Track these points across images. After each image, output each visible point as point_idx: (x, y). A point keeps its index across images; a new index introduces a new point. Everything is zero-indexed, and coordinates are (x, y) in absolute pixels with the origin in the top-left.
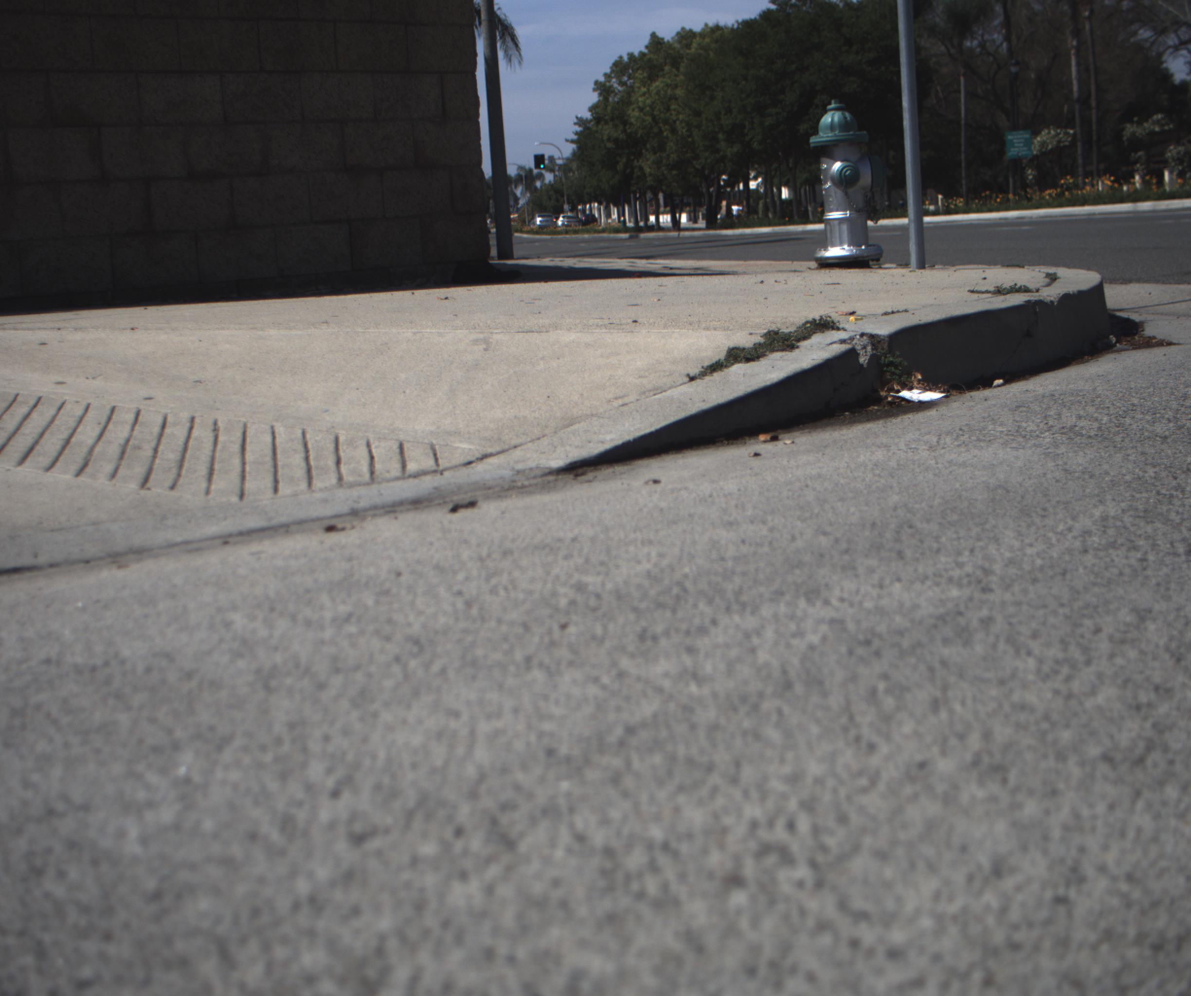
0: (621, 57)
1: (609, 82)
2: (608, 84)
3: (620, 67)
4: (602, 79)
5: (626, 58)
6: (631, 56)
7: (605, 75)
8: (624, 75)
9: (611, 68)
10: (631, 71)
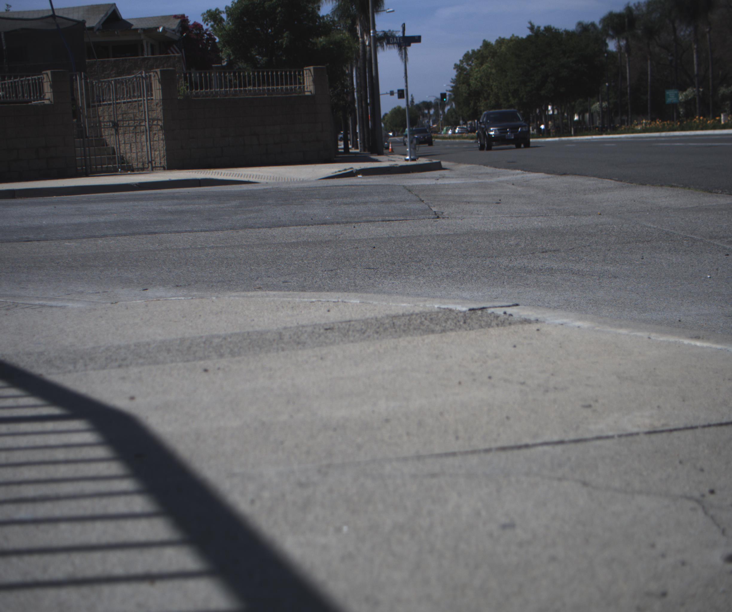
0: (468, 52)
1: (462, 64)
3: (468, 57)
4: (458, 63)
5: (470, 52)
6: (473, 51)
7: (460, 61)
8: (469, 61)
9: (463, 57)
10: (473, 59)
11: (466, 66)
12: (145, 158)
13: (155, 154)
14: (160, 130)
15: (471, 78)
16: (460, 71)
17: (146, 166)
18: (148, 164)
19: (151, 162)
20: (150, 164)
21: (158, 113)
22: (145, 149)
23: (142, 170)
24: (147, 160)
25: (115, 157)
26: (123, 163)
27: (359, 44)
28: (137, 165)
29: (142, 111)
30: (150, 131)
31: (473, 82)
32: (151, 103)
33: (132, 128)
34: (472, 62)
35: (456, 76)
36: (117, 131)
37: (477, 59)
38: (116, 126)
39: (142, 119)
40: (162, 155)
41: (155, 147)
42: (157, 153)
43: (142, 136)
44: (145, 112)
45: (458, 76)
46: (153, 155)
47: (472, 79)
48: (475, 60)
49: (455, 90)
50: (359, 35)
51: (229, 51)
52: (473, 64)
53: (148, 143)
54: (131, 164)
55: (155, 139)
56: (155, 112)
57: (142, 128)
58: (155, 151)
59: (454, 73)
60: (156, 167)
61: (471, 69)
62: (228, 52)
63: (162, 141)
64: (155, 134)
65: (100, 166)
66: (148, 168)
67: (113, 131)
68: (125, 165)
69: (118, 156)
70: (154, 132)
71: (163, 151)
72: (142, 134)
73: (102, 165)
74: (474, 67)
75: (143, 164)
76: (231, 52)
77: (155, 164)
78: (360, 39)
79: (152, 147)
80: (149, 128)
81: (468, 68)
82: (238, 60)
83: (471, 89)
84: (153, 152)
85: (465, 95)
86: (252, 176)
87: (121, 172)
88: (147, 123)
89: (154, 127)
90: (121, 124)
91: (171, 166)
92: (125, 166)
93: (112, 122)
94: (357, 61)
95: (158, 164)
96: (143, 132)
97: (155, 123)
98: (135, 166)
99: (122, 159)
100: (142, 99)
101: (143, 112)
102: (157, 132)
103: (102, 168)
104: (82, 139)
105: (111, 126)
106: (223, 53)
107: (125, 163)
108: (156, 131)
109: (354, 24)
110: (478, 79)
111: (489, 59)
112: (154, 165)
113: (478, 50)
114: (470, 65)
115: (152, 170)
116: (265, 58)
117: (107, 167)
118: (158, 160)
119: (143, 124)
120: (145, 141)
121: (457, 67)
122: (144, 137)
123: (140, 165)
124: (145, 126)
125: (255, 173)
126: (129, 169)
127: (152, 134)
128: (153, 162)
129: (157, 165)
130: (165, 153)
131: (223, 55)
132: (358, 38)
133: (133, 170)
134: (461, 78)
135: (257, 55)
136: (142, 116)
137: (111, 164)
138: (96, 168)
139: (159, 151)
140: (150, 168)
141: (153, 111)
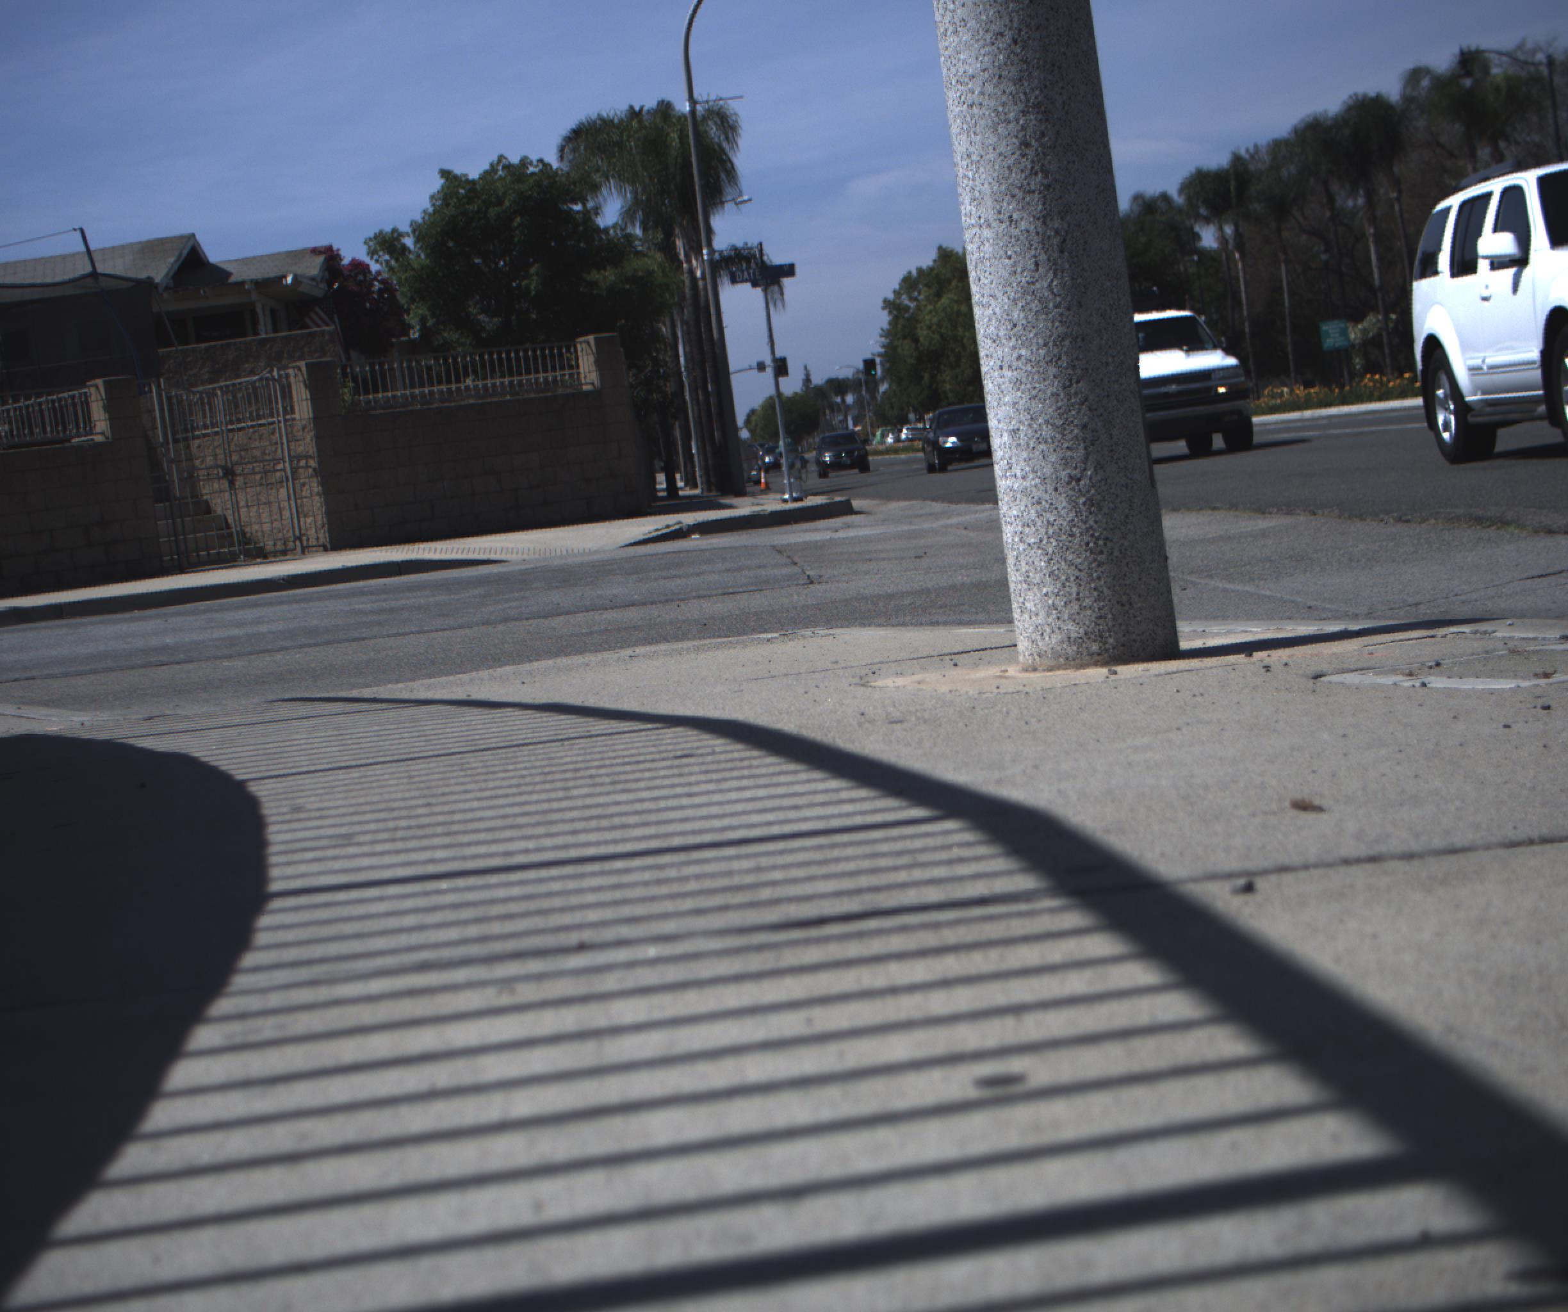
0: (910, 273)
1: (899, 298)
2: (898, 301)
3: (909, 283)
4: (891, 296)
5: (914, 273)
6: (920, 271)
7: (895, 292)
8: (914, 291)
9: (900, 285)
10: (921, 286)
11: (907, 302)
12: (288, 531)
13: (305, 523)
14: (312, 476)
15: (919, 326)
16: (895, 312)
17: (291, 545)
18: (294, 542)
19: (300, 539)
20: (298, 543)
21: (307, 444)
22: (286, 514)
23: (283, 554)
24: (291, 534)
25: (232, 534)
26: (246, 544)
27: (682, 273)
28: (275, 545)
29: (277, 443)
30: (294, 479)
31: (925, 333)
32: (292, 426)
33: (258, 477)
34: (920, 293)
35: (890, 323)
36: (232, 483)
37: (928, 286)
38: (229, 474)
39: (277, 457)
40: (319, 523)
41: (305, 509)
42: (309, 520)
43: (278, 490)
44: (282, 444)
45: (894, 323)
46: (302, 524)
47: (921, 329)
48: (926, 289)
49: (891, 353)
50: (682, 257)
51: (423, 311)
52: (921, 297)
53: (293, 503)
54: (262, 545)
55: (304, 494)
56: (300, 442)
57: (278, 474)
58: (306, 516)
59: (884, 319)
60: (308, 547)
61: (918, 308)
62: (420, 312)
63: (317, 498)
64: (304, 485)
65: (204, 553)
66: (295, 549)
67: (225, 484)
68: (252, 546)
69: (237, 532)
70: (302, 481)
71: (320, 516)
72: (279, 485)
73: (208, 549)
74: (924, 303)
75: (285, 544)
76: (427, 313)
77: (308, 540)
78: (685, 265)
79: (300, 510)
80: (293, 473)
81: (912, 305)
82: (442, 327)
83: (921, 348)
84: (302, 519)
85: (910, 361)
86: (493, 551)
87: (245, 561)
88: (287, 465)
89: (301, 470)
90: (238, 469)
91: (337, 544)
92: (250, 549)
93: (222, 467)
94: (682, 309)
95: (313, 542)
96: (282, 482)
97: (302, 463)
98: (270, 547)
99: (245, 539)
100: (275, 419)
101: (279, 445)
102: (307, 480)
103: (209, 554)
104: (167, 504)
105: (221, 474)
106: (412, 315)
107: (250, 544)
108: (305, 478)
109: (669, 235)
110: (934, 327)
111: (954, 283)
112: (305, 543)
113: (928, 267)
114: (916, 299)
115: (303, 552)
116: (496, 320)
117: (218, 553)
118: (312, 533)
119: (280, 466)
120: (286, 498)
121: (888, 305)
122: (283, 491)
123: (280, 547)
124: (284, 470)
125: (499, 545)
126: (260, 554)
127: (298, 487)
128: (304, 538)
129: (310, 544)
130: (325, 520)
131: (412, 319)
132: (681, 263)
133: (265, 557)
134: (900, 326)
135: (480, 314)
136: (276, 451)
137: (225, 547)
138: (198, 556)
139: (314, 516)
140: (299, 549)
141: (297, 440)
